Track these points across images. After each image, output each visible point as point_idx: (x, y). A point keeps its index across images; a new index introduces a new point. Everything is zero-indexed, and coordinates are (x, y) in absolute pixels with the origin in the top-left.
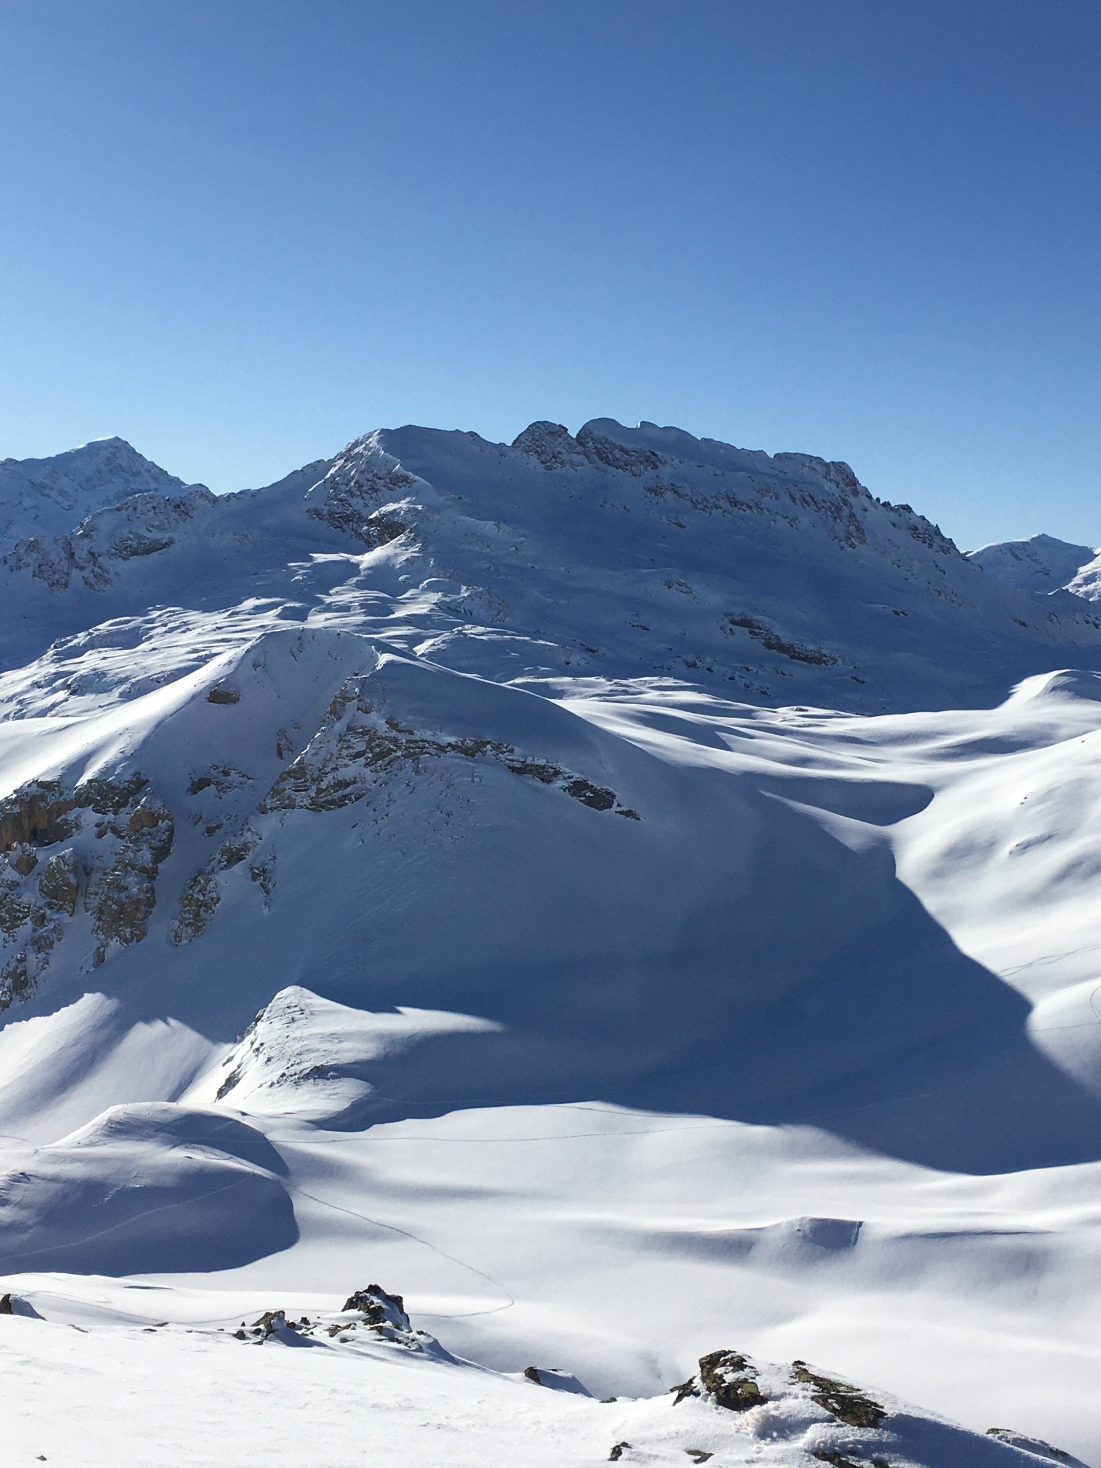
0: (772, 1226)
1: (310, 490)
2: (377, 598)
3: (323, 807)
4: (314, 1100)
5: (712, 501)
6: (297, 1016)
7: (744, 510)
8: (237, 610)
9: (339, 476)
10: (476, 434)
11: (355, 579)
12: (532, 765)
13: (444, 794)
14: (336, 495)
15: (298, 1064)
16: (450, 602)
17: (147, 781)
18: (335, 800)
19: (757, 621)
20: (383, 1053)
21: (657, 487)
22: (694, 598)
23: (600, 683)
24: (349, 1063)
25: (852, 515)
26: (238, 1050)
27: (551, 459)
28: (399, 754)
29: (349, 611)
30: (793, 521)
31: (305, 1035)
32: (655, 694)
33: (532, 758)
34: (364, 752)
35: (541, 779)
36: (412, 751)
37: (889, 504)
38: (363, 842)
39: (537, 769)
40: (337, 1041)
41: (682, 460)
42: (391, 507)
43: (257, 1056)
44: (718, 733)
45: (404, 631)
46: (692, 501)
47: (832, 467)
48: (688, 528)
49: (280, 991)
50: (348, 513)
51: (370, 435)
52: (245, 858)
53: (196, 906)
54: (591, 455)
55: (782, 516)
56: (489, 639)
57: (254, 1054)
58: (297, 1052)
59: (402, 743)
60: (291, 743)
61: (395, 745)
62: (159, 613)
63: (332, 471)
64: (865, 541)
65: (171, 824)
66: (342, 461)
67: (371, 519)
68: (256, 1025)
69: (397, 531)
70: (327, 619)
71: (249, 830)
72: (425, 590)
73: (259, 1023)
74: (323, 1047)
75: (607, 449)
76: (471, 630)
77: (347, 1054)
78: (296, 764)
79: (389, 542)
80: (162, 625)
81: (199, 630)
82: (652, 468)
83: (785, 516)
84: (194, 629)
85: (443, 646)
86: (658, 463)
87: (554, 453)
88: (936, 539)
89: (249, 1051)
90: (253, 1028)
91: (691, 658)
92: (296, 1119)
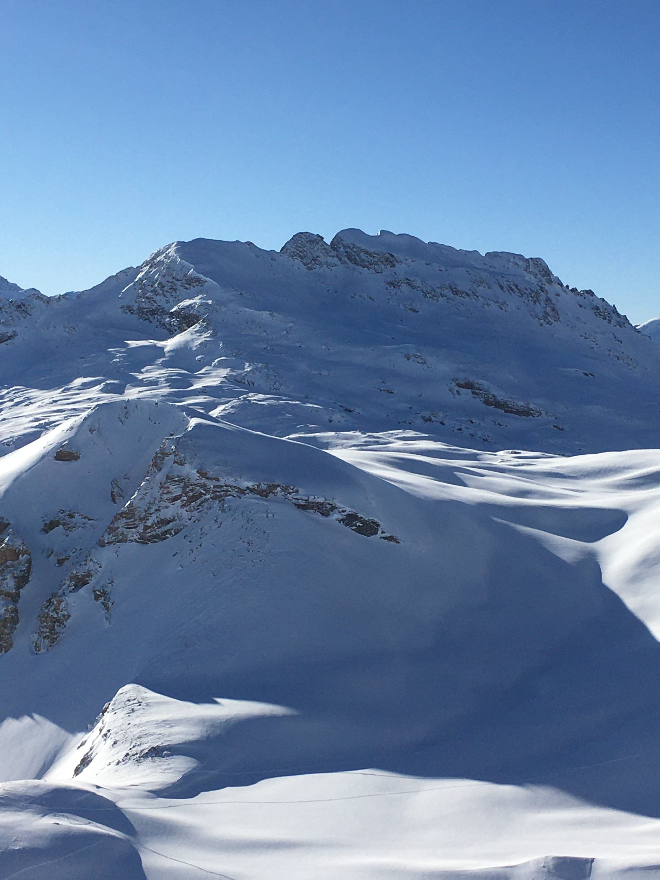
0: (522, 864)
1: (123, 291)
2: (179, 374)
3: (149, 540)
4: (153, 774)
5: (439, 290)
6: (136, 707)
7: (464, 297)
8: (69, 387)
9: (146, 279)
10: (252, 243)
11: (161, 360)
12: (313, 503)
13: (245, 527)
14: (144, 294)
15: (138, 745)
16: (236, 376)
17: (9, 524)
18: (159, 534)
19: (477, 384)
20: (205, 734)
21: (395, 281)
22: (428, 367)
23: (357, 436)
24: (179, 744)
25: (548, 299)
26: (89, 736)
27: (311, 262)
28: (208, 496)
29: (157, 385)
30: (502, 305)
31: (143, 722)
32: (401, 443)
33: (313, 497)
34: (180, 496)
35: (321, 513)
36: (218, 494)
37: (577, 290)
38: (182, 567)
39: (317, 506)
40: (168, 726)
41: (414, 260)
42: (187, 302)
43: (105, 740)
44: (455, 473)
45: (201, 399)
46: (423, 291)
47: (531, 263)
48: (421, 312)
49: (121, 688)
50: (154, 308)
51: (169, 247)
52: (88, 583)
53: (51, 623)
54: (343, 258)
55: (494, 301)
56: (268, 403)
57: (103, 739)
58: (138, 736)
59: (210, 488)
60: (122, 491)
61: (205, 490)
62: (7, 391)
63: (140, 275)
64: (559, 319)
65: (29, 557)
66: (148, 267)
67: (172, 313)
68: (103, 715)
69: (193, 321)
70: (140, 392)
71: (91, 560)
72: (216, 367)
73: (105, 714)
74: (158, 731)
75: (355, 252)
76: (254, 397)
77: (178, 736)
78: (127, 507)
79: (186, 330)
80: (10, 401)
81: (39, 403)
82: (391, 267)
83: (496, 301)
84: (35, 402)
85: (232, 411)
86: (395, 262)
87: (314, 257)
88: (614, 316)
89: (98, 736)
90: (101, 718)
91: (427, 414)
92: (139, 790)
